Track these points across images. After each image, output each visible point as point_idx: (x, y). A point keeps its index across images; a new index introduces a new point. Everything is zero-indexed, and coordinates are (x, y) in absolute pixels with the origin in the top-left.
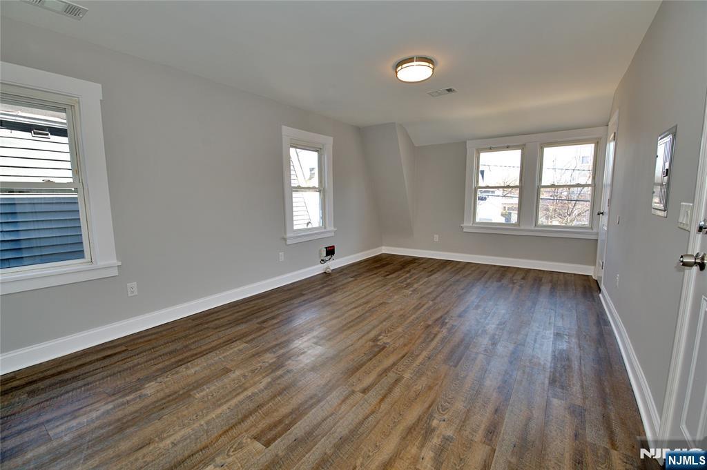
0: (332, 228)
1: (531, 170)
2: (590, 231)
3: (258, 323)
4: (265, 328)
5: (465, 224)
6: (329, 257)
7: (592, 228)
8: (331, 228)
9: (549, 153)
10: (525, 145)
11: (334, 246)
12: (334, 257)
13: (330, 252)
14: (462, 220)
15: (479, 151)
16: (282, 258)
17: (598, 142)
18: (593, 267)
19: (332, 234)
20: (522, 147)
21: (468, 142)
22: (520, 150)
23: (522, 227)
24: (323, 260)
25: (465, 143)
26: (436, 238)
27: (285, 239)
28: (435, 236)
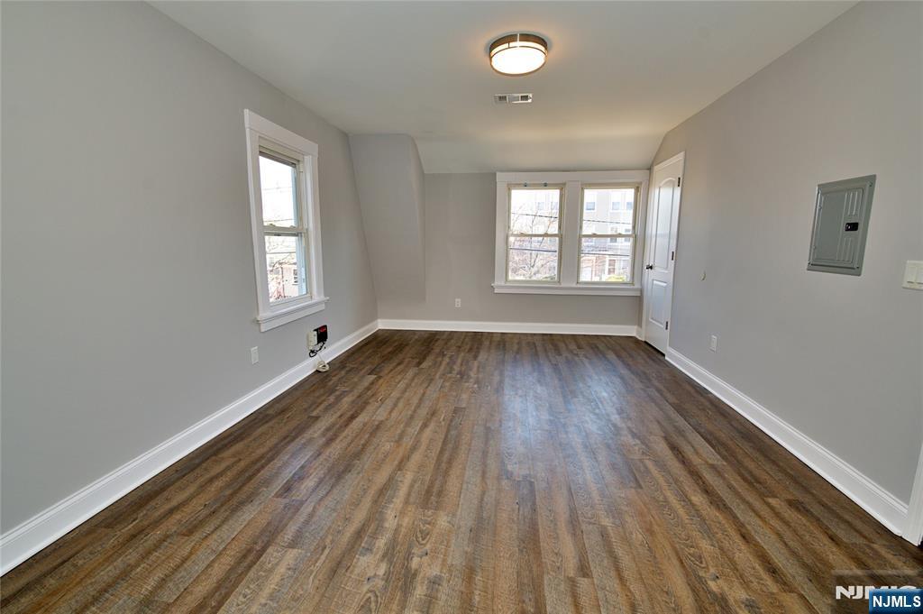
0: (322, 298)
1: (570, 214)
2: (632, 287)
3: (278, 495)
4: (302, 503)
5: (496, 283)
6: (320, 344)
7: (633, 284)
8: (318, 296)
9: (590, 196)
10: (565, 184)
11: (325, 326)
12: (326, 343)
13: (322, 335)
14: (493, 278)
15: (510, 187)
16: (255, 358)
17: (638, 187)
18: (636, 327)
19: (323, 307)
20: (561, 186)
21: (498, 174)
22: (558, 191)
23: (563, 285)
24: (312, 352)
25: (495, 174)
26: (458, 302)
27: (258, 323)
28: (457, 300)
